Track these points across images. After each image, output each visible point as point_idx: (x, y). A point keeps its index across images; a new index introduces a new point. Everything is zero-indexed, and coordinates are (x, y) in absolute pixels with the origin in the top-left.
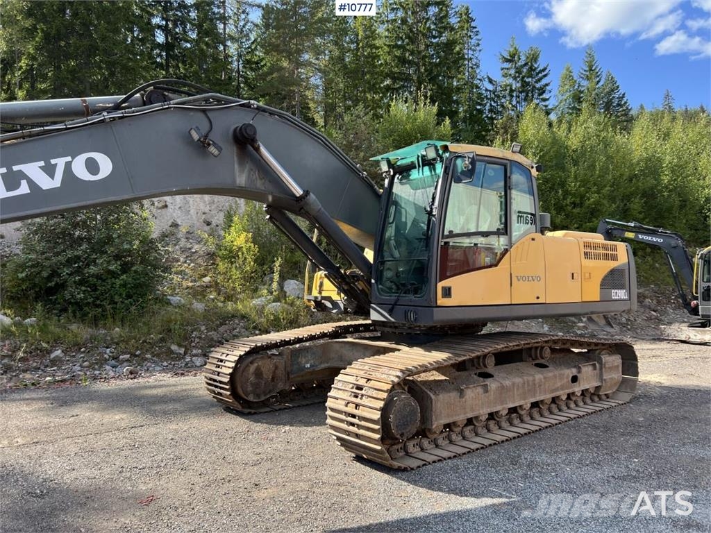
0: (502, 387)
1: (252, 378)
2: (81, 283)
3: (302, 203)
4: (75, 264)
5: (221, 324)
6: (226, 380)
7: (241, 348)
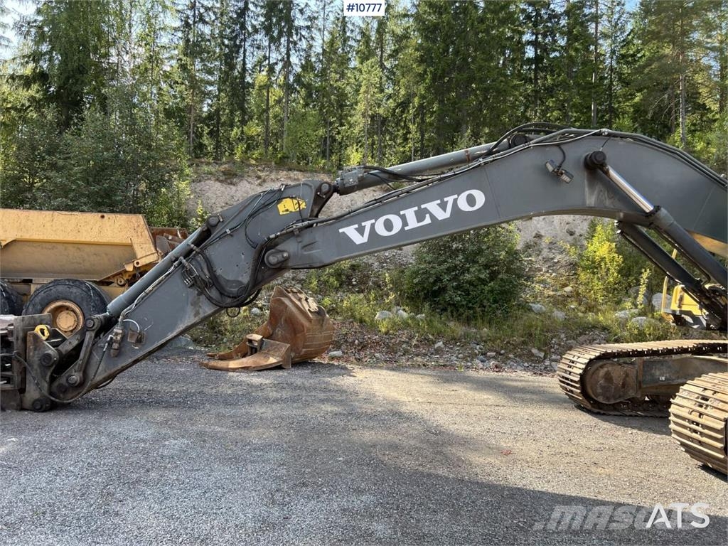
1: (602, 381)
3: (651, 219)
4: (453, 272)
5: (581, 334)
6: (577, 379)
7: (591, 353)
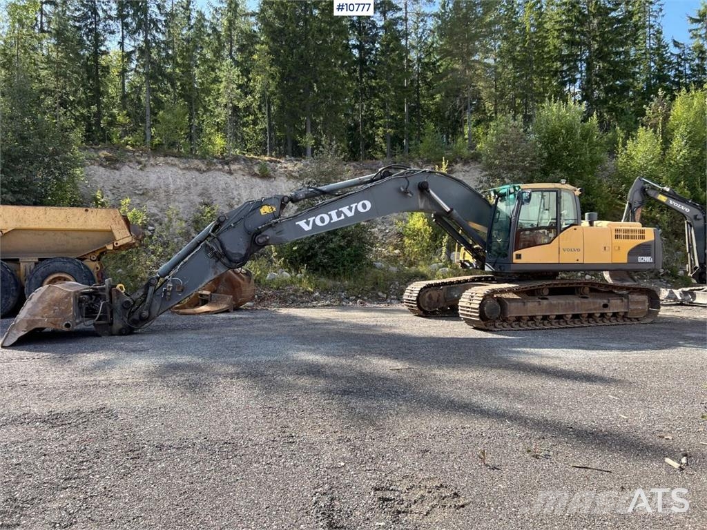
0: (551, 304)
1: (427, 300)
2: (324, 253)
6: (415, 299)
7: (422, 285)
